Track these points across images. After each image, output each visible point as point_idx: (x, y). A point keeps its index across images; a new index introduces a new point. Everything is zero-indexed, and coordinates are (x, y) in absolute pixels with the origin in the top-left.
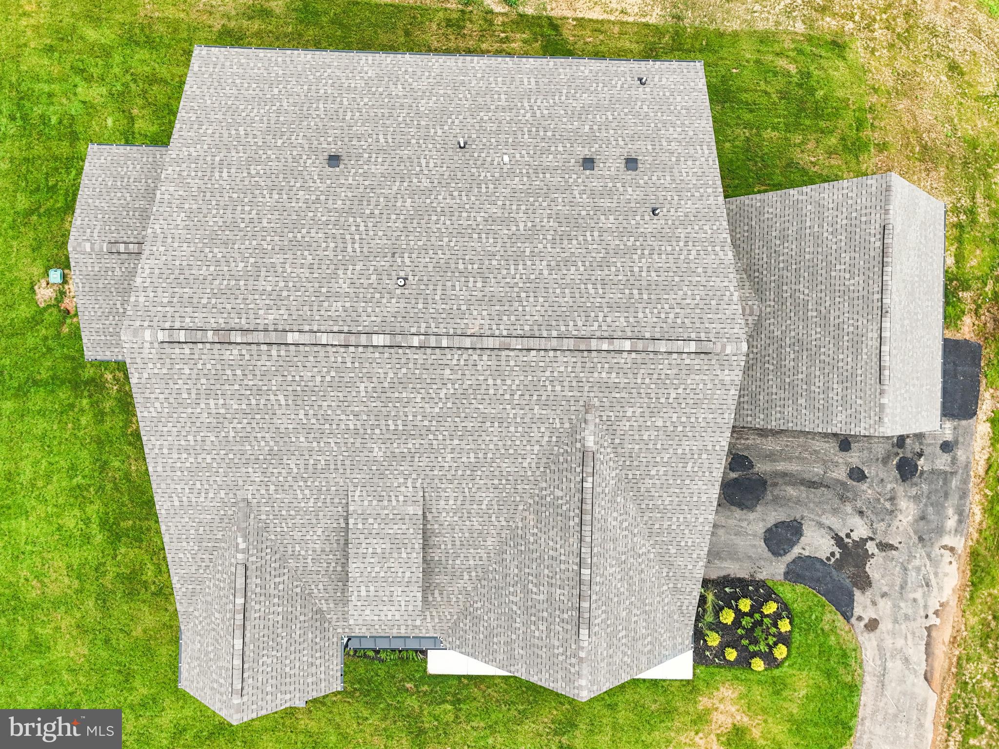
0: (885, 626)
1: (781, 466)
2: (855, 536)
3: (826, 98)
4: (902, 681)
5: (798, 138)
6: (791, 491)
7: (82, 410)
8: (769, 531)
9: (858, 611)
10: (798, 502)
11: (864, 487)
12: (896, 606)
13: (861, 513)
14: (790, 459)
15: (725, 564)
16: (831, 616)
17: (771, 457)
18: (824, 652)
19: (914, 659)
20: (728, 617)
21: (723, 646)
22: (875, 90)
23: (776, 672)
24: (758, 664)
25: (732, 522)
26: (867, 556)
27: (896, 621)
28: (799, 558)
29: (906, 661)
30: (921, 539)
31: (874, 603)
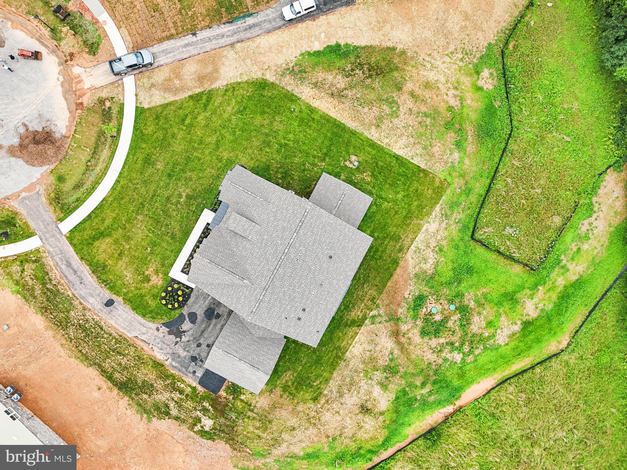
0: (156, 333)
1: (211, 326)
2: (183, 337)
3: (302, 388)
4: (139, 330)
5: (295, 375)
6: (203, 326)
7: (318, 153)
8: (196, 315)
9: (163, 327)
10: (200, 326)
11: (195, 345)
12: (159, 338)
13: (188, 341)
14: (212, 329)
15: (193, 299)
16: (166, 320)
17: (215, 325)
18: (157, 314)
19: (143, 336)
20: (180, 293)
21: (173, 287)
22: (298, 403)
23: (159, 298)
24: (163, 294)
25: (203, 306)
26: (176, 337)
27: (156, 336)
28: (185, 319)
29: (144, 334)
30: (174, 353)
31: (163, 333)
